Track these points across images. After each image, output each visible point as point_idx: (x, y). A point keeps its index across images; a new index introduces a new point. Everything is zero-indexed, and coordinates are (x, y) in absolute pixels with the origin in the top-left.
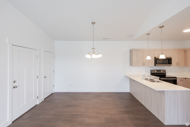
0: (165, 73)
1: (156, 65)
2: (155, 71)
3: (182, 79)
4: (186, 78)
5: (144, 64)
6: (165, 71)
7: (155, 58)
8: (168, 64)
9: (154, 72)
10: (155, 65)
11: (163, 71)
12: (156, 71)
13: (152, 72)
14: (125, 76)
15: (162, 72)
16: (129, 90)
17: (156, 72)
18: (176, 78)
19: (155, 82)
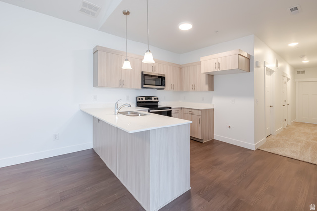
0: (157, 102)
1: (144, 86)
2: (142, 99)
3: (177, 110)
4: (181, 108)
5: (122, 84)
6: (157, 99)
7: (142, 72)
8: (161, 86)
9: (141, 101)
10: (142, 87)
11: (155, 99)
12: (144, 98)
13: (138, 101)
14: (81, 110)
15: (153, 100)
16: (91, 142)
17: (144, 100)
18: (170, 108)
19: (138, 115)
